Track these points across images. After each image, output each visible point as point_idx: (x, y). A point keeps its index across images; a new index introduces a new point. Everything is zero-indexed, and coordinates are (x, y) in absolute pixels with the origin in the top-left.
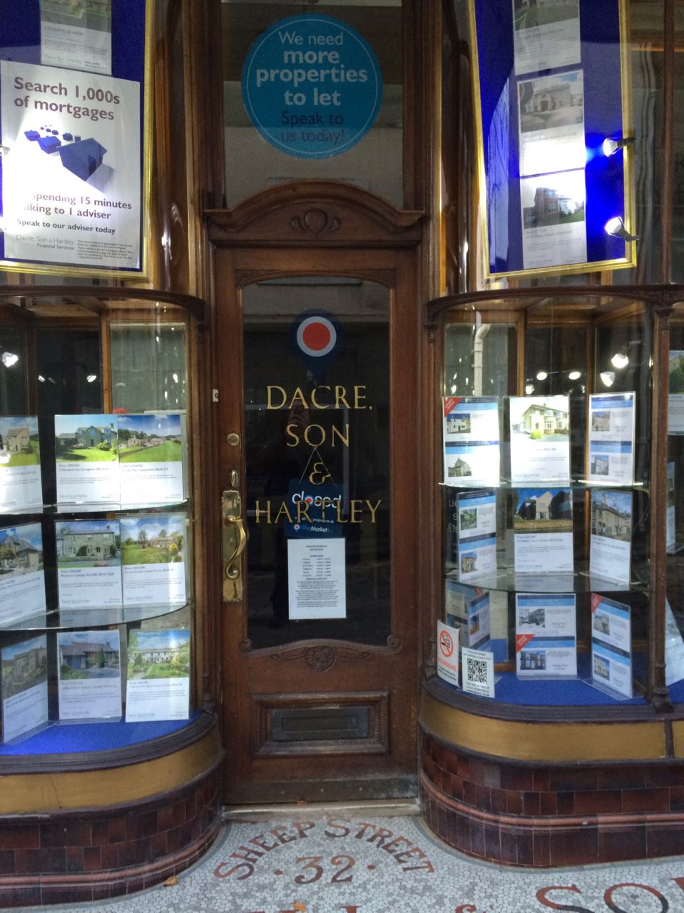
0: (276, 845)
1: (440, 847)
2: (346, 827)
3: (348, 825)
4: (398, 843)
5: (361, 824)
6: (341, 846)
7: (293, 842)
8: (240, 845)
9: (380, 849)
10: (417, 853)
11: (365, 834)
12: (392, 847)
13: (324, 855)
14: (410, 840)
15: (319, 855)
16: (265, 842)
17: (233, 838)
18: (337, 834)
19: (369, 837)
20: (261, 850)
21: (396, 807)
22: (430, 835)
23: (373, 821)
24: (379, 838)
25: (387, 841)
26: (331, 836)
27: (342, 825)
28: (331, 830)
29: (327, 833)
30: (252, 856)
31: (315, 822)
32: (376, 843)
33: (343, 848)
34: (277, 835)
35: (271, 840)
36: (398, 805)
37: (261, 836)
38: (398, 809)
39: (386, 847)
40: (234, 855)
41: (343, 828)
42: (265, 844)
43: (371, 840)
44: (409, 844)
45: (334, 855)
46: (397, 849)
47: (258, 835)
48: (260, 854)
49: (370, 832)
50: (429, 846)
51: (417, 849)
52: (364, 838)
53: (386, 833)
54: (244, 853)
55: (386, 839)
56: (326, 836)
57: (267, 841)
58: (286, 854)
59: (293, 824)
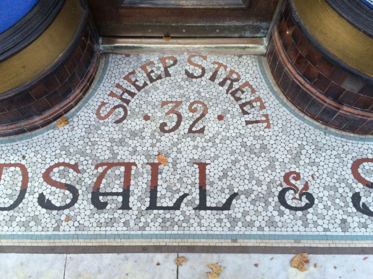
0: (145, 84)
1: (278, 98)
2: (203, 66)
3: (204, 64)
4: (244, 89)
5: (215, 63)
6: (197, 90)
7: (159, 81)
8: (117, 82)
9: (229, 95)
10: (259, 104)
11: (217, 77)
12: (239, 94)
13: (184, 99)
14: (254, 87)
15: (179, 100)
16: (136, 81)
17: (110, 72)
18: (195, 75)
19: (221, 80)
20: (133, 89)
21: (245, 48)
22: (271, 81)
23: (225, 60)
24: (229, 82)
25: (236, 85)
26: (190, 76)
27: (200, 63)
28: (190, 69)
29: (187, 72)
30: (126, 96)
31: (178, 58)
32: (226, 87)
33: (199, 92)
34: (146, 71)
35: (141, 78)
36: (247, 45)
37: (133, 73)
38: (248, 50)
39: (233, 94)
40: (112, 94)
41: (200, 66)
42: (137, 83)
43: (222, 84)
44: (253, 91)
45: (192, 101)
46: (242, 96)
47: (131, 70)
48: (132, 95)
49: (222, 74)
50: (269, 96)
51: (259, 99)
52: (217, 81)
53: (235, 76)
54: (119, 91)
55: (234, 83)
56: (185, 76)
57: (138, 79)
58: (153, 97)
59: (160, 59)
